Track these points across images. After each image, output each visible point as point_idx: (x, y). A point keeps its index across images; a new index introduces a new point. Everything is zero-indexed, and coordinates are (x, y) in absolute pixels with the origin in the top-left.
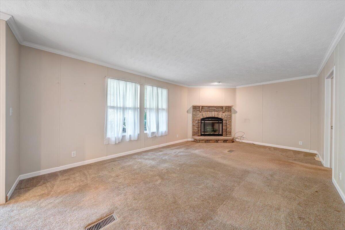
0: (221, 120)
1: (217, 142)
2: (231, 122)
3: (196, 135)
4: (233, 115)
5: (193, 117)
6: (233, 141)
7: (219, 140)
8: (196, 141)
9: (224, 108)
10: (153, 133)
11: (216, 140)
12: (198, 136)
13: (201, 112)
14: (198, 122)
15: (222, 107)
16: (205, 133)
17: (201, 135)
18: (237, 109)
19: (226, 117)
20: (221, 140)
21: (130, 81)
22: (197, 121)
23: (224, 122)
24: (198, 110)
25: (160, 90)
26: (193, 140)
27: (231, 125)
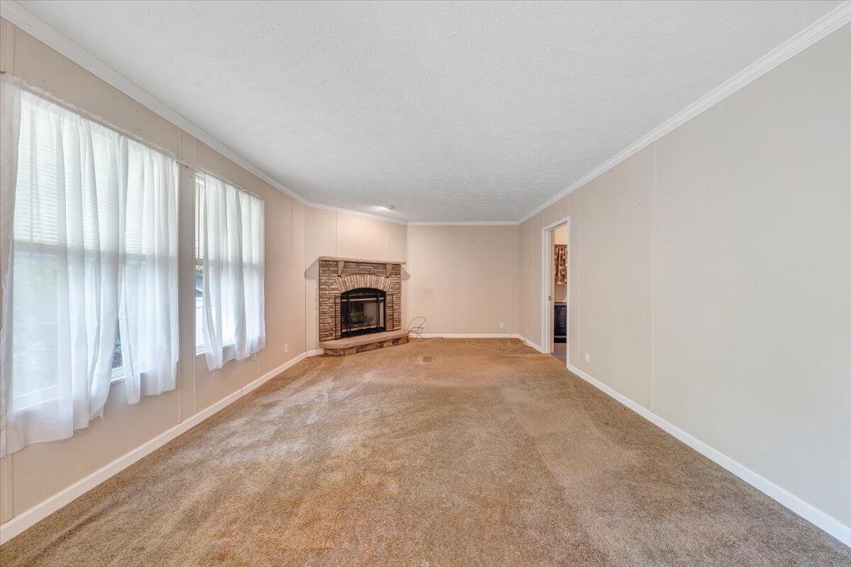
0: (383, 293)
1: (382, 347)
2: (399, 298)
3: (330, 338)
4: (403, 283)
5: (320, 289)
6: (406, 339)
7: (384, 342)
8: (329, 353)
9: (389, 268)
10: (226, 350)
11: (380, 343)
12: (336, 339)
13: (340, 276)
14: (335, 303)
15: (384, 265)
16: (352, 330)
17: (344, 336)
18: (409, 271)
19: (392, 288)
20: (387, 341)
21: (141, 139)
22: (332, 301)
23: (388, 298)
24: (334, 272)
25: (244, 199)
26: (321, 352)
27: (399, 305)
